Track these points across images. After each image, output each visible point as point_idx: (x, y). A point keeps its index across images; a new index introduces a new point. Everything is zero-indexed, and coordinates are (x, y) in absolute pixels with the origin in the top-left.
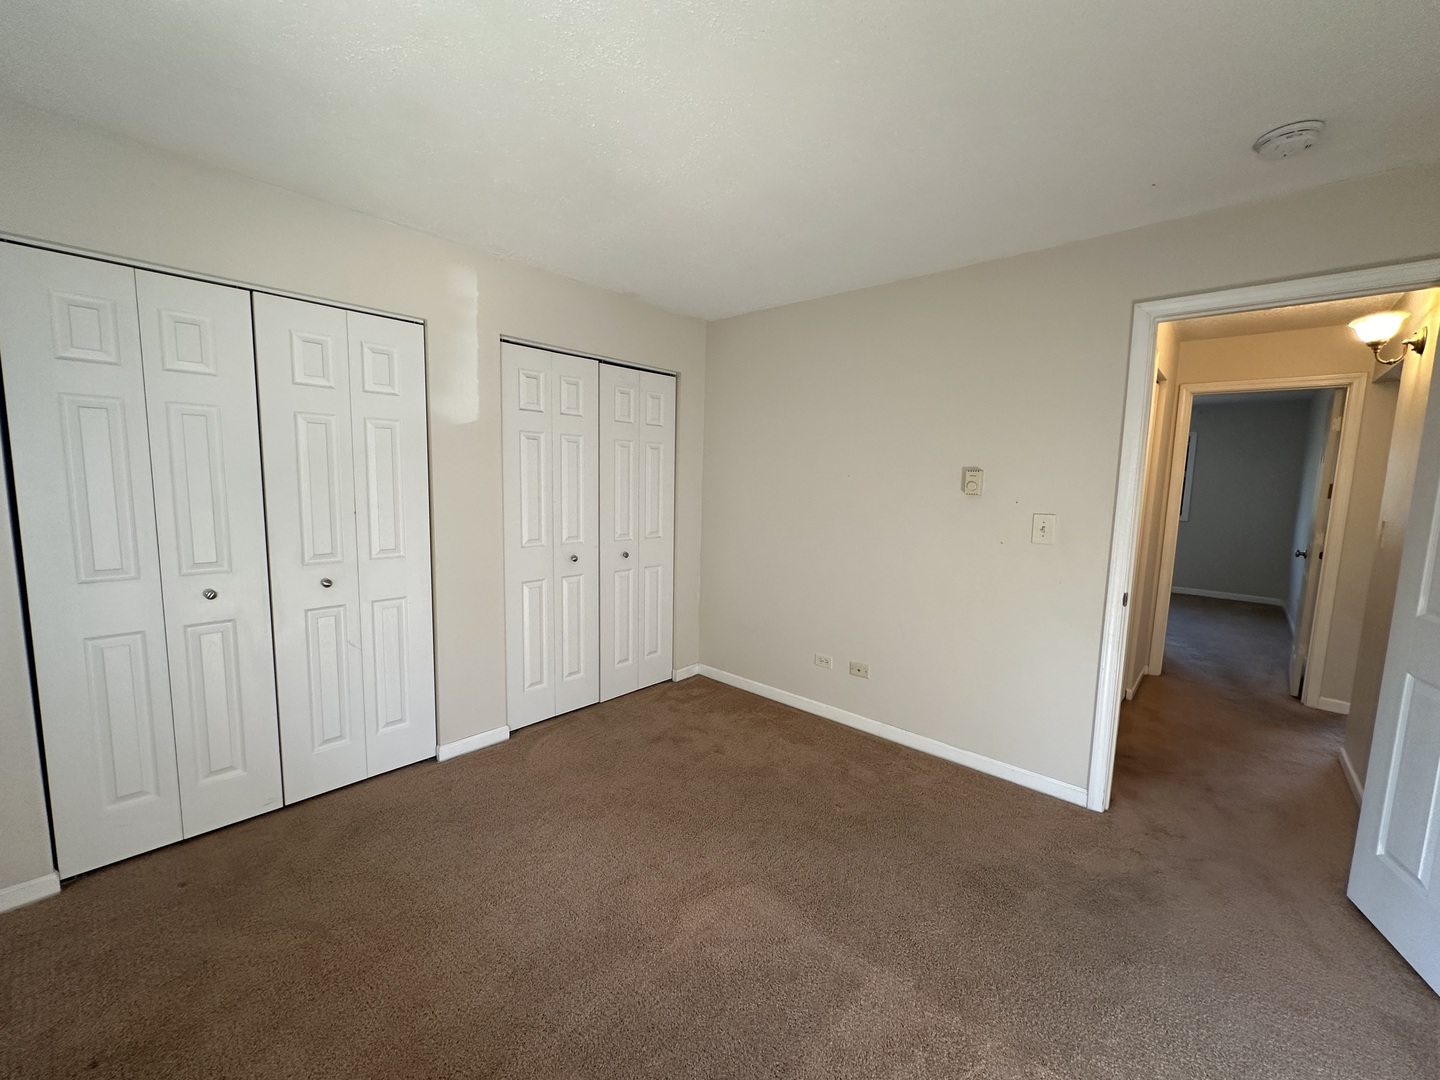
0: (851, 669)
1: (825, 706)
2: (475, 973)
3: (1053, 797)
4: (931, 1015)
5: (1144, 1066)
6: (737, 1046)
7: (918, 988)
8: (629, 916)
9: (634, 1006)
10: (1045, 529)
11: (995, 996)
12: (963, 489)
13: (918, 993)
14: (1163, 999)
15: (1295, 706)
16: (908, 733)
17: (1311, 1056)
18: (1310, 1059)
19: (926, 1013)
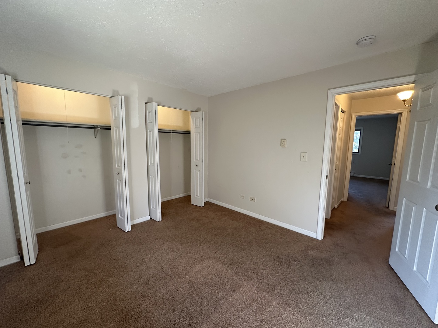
0: (250, 199)
1: (243, 210)
2: (133, 282)
3: (307, 236)
4: (260, 294)
5: (319, 308)
6: (204, 302)
7: (257, 287)
8: (178, 268)
9: (176, 291)
10: (304, 157)
11: (279, 289)
12: (281, 146)
13: (257, 289)
14: (328, 291)
15: (386, 210)
16: (266, 217)
17: (368, 306)
18: (367, 307)
19: (258, 294)
